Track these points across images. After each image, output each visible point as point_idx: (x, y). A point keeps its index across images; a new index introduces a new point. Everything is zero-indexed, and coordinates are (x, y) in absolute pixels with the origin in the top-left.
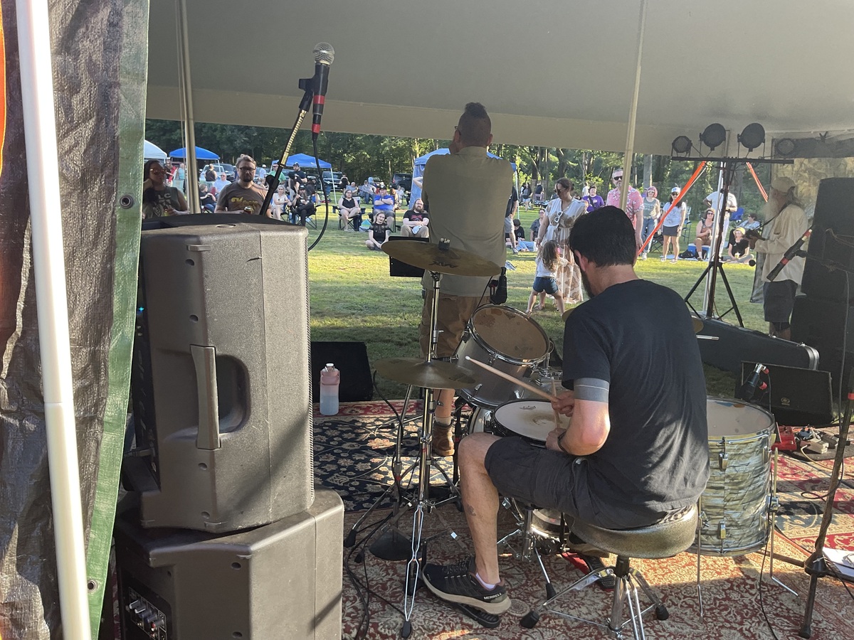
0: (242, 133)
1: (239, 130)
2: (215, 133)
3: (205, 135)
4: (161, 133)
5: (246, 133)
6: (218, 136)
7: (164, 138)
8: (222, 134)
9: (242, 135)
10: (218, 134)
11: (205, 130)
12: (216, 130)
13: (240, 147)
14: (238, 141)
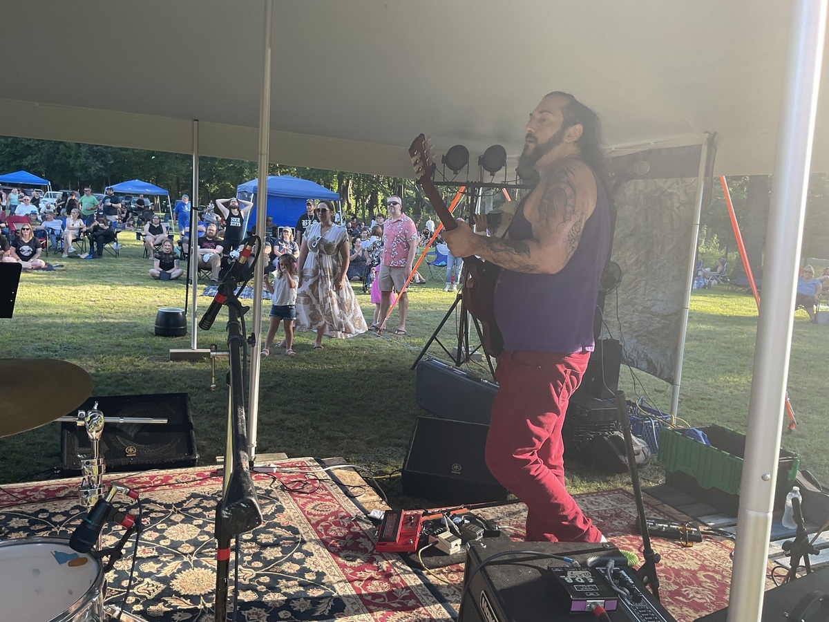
0: (98, 161)
1: (94, 158)
2: (68, 160)
3: (59, 162)
4: (11, 159)
5: (102, 161)
6: (71, 163)
7: (14, 163)
8: (76, 161)
9: (97, 163)
10: (72, 162)
11: (58, 157)
12: (70, 156)
13: (94, 175)
14: (93, 169)
